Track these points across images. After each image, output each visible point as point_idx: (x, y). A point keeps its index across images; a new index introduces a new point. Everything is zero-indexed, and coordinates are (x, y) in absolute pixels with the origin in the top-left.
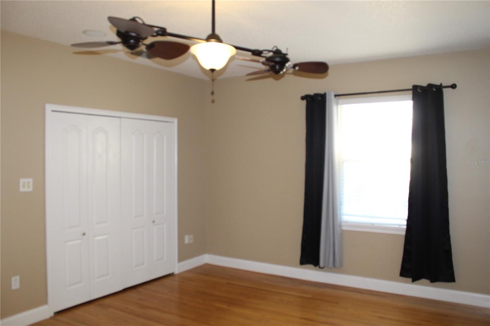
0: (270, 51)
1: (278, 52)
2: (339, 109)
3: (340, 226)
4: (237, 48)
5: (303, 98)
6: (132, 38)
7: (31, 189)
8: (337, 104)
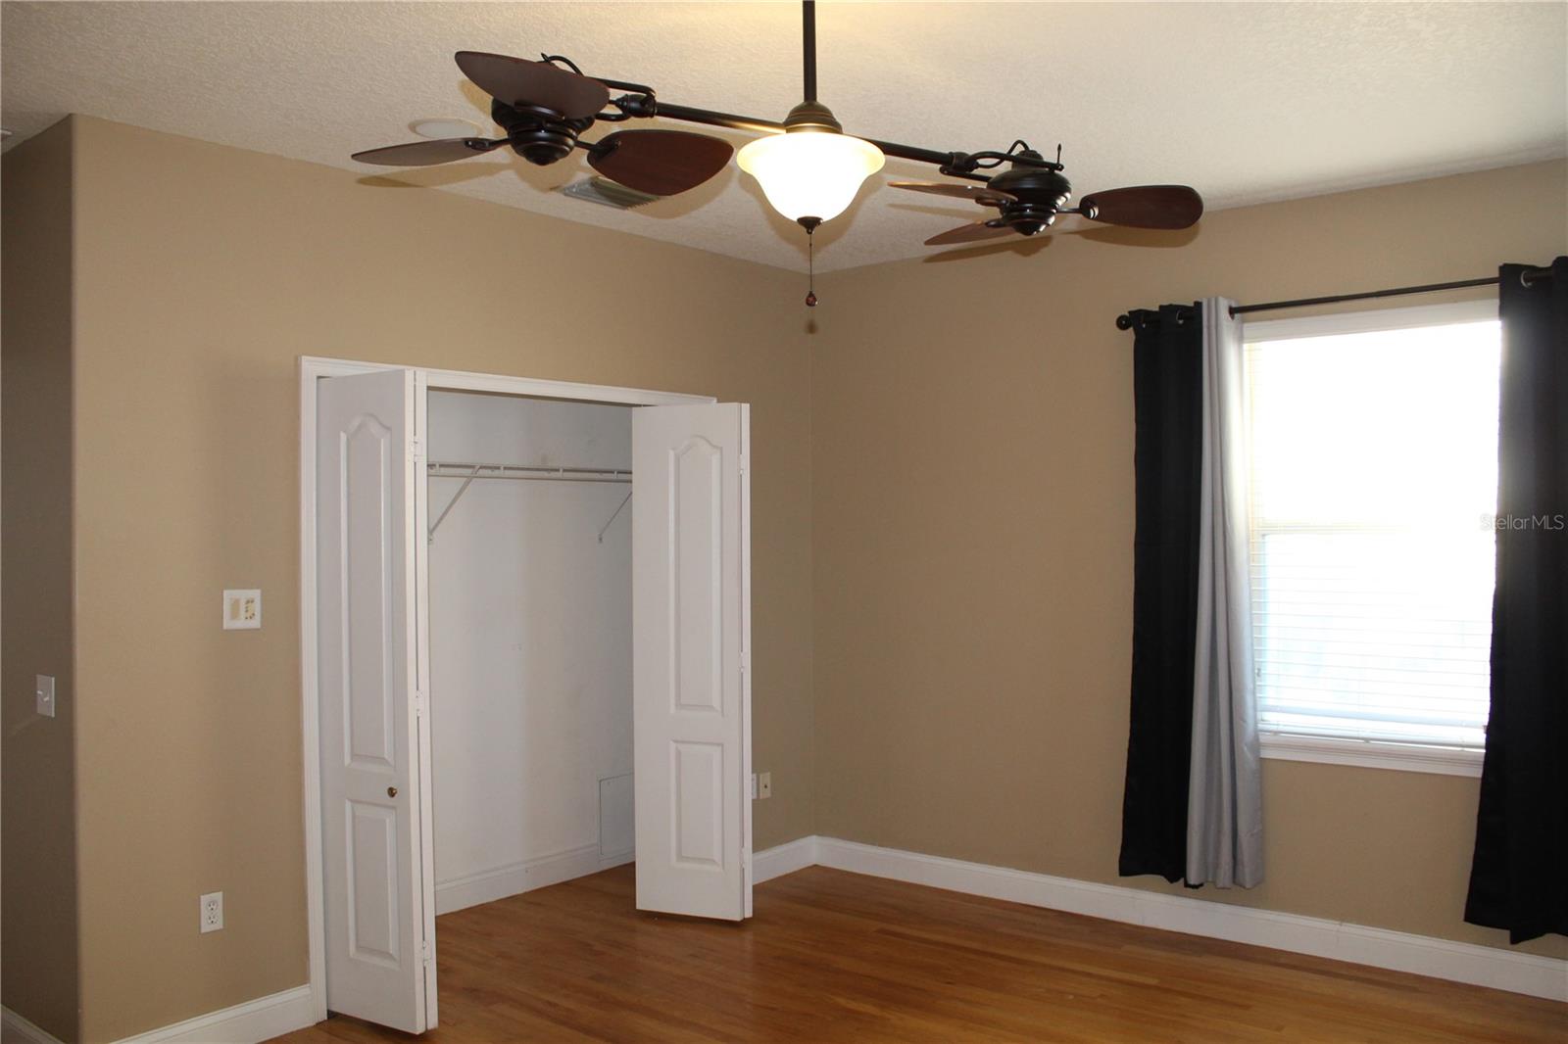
0: (1002, 157)
1: (1027, 159)
2: (1246, 355)
3: (1257, 745)
4: (888, 149)
5: (1123, 323)
6: (541, 122)
7: (256, 623)
8: (1241, 339)
